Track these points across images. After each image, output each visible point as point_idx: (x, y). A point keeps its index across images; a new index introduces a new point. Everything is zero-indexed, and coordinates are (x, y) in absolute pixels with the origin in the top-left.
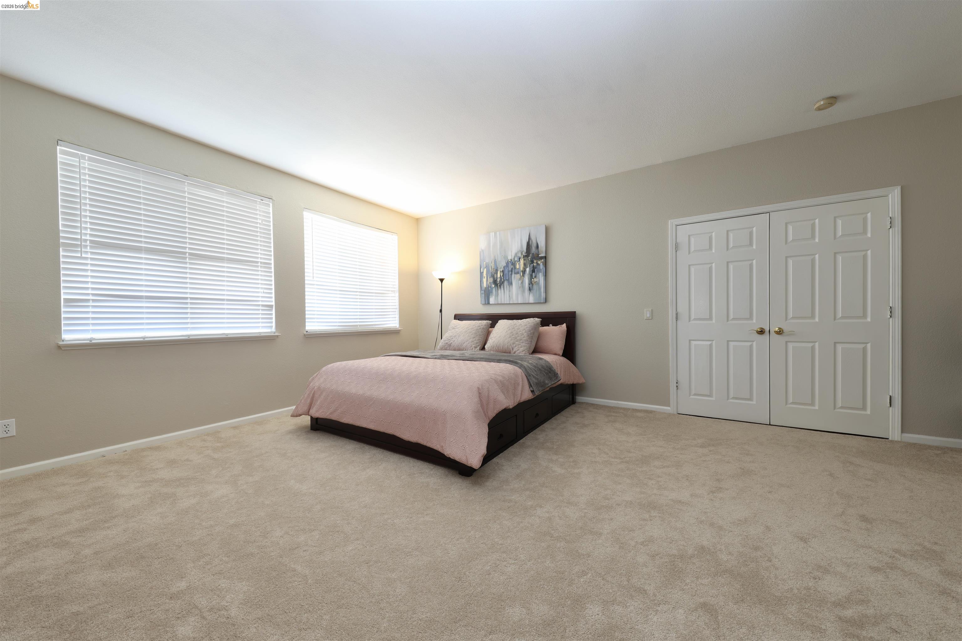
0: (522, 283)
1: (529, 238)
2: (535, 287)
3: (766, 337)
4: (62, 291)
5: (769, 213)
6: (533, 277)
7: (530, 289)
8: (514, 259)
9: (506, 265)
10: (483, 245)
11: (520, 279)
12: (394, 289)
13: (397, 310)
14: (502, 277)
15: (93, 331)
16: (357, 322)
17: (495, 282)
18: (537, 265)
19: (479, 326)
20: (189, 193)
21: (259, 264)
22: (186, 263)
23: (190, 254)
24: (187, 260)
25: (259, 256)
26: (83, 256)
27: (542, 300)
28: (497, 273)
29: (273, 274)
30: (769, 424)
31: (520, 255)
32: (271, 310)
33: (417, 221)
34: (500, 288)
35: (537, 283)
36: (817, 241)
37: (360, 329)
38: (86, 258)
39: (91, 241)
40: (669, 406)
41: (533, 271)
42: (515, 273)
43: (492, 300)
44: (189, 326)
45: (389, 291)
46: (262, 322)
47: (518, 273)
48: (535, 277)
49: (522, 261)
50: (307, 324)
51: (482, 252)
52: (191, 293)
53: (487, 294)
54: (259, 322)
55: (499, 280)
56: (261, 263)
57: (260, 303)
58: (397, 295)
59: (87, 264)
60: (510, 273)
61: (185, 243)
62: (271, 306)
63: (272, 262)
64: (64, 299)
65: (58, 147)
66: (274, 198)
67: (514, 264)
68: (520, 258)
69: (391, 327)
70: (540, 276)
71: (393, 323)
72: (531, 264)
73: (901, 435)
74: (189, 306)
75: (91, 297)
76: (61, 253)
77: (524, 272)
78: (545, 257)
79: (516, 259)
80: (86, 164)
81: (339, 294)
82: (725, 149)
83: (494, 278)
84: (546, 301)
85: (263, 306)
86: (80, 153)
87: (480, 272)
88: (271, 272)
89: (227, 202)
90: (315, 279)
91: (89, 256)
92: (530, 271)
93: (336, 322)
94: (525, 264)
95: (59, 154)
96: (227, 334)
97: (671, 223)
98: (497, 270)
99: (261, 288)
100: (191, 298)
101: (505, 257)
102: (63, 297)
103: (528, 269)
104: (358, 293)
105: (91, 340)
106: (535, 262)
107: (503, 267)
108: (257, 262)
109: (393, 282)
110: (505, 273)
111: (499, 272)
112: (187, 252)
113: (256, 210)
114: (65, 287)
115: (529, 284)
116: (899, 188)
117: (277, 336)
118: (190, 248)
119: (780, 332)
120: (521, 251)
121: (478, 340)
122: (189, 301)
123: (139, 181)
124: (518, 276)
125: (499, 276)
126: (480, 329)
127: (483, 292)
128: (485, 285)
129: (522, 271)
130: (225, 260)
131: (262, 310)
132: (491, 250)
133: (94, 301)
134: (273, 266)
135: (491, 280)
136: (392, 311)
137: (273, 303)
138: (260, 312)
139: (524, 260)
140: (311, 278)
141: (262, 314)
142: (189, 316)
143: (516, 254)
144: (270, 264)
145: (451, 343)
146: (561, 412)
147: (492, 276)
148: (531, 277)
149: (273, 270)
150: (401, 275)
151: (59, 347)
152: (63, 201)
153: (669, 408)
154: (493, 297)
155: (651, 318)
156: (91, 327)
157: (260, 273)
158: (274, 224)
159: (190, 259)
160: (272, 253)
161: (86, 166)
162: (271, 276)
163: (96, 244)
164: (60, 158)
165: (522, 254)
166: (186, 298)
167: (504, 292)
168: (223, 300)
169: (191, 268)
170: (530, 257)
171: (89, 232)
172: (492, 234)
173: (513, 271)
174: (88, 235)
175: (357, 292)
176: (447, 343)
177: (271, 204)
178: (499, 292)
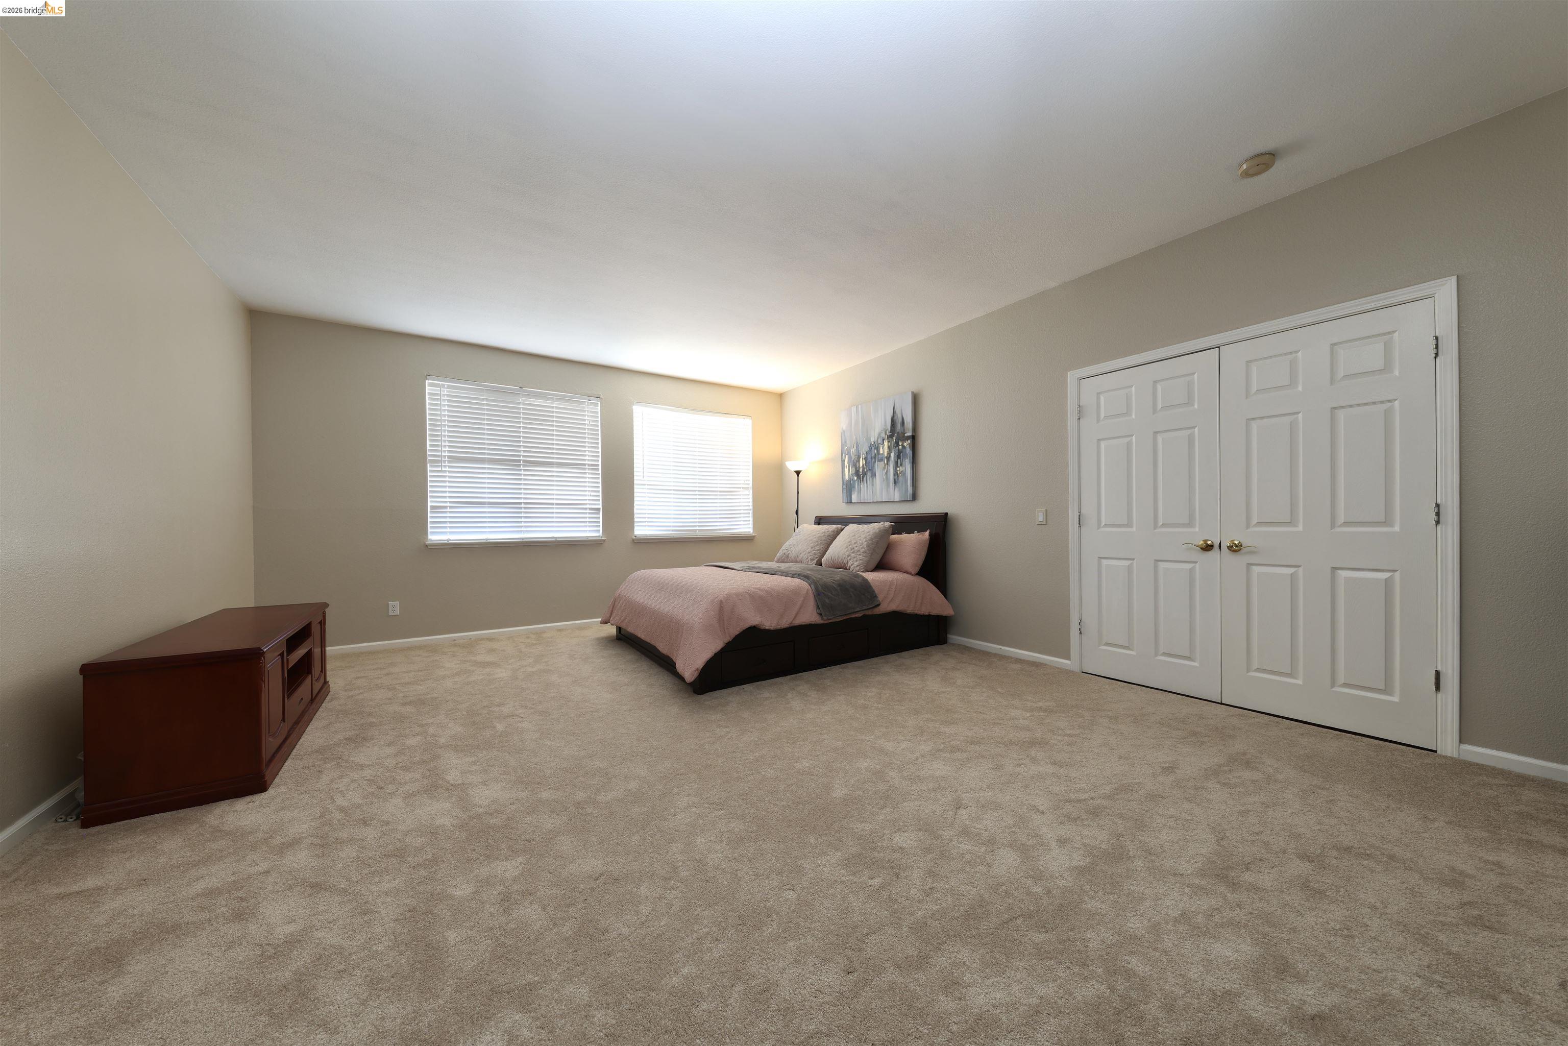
0: (886, 473)
1: (894, 412)
2: (901, 478)
3: (1214, 554)
4: (429, 500)
5: (1219, 347)
6: (899, 465)
7: (895, 482)
8: (877, 441)
9: (868, 449)
10: (844, 425)
11: (884, 468)
12: (747, 486)
13: (751, 512)
14: (865, 467)
15: (450, 533)
16: (695, 526)
17: (857, 473)
18: (903, 448)
19: (824, 533)
20: (524, 404)
21: (587, 467)
22: (520, 470)
23: (524, 461)
24: (522, 468)
25: (587, 458)
26: (443, 469)
27: (909, 497)
28: (859, 461)
29: (600, 476)
30: (1220, 702)
31: (883, 435)
32: (599, 513)
33: (781, 397)
34: (863, 481)
35: (903, 473)
36: (1301, 390)
37: (699, 534)
38: (445, 472)
39: (449, 457)
40: (1068, 657)
41: (899, 457)
42: (879, 461)
43: (854, 498)
44: (523, 529)
45: (740, 488)
46: (589, 526)
47: (881, 460)
48: (901, 465)
49: (886, 443)
50: (636, 528)
51: (843, 433)
52: (525, 498)
53: (848, 488)
54: (586, 526)
55: (861, 470)
56: (589, 465)
57: (588, 506)
58: (751, 492)
59: (445, 477)
60: (873, 460)
61: (520, 451)
62: (598, 509)
63: (600, 463)
64: (431, 506)
65: (427, 381)
66: (602, 396)
67: (877, 448)
68: (883, 440)
69: (742, 532)
70: (907, 463)
71: (745, 527)
72: (896, 447)
73: (1459, 745)
74: (523, 510)
75: (448, 504)
76: (429, 469)
77: (888, 458)
78: (914, 438)
79: (879, 442)
80: (445, 391)
81: (674, 494)
82: (1149, 250)
83: (856, 468)
84: (914, 497)
85: (590, 509)
86: (441, 383)
87: (842, 460)
88: (598, 474)
89: (557, 408)
90: (645, 478)
91: (447, 469)
92: (895, 457)
93: (670, 526)
94: (889, 448)
95: (428, 386)
96: (556, 538)
97: (1072, 376)
98: (859, 457)
99: (589, 491)
100: (525, 503)
101: (868, 439)
102: (430, 504)
103: (892, 455)
104: (697, 493)
105: (448, 540)
106: (900, 444)
107: (865, 453)
108: (585, 465)
109: (745, 476)
110: (868, 461)
111: (861, 459)
112: (521, 460)
113: (584, 411)
114: (432, 497)
115: (894, 475)
116: (1454, 279)
117: (604, 541)
118: (524, 456)
119: (1235, 548)
120: (884, 429)
121: (818, 550)
122: (523, 505)
123: (483, 400)
124: (881, 464)
125: (861, 465)
126: (824, 536)
127: (845, 487)
128: (847, 478)
129: (886, 457)
130: (554, 465)
131: (589, 513)
132: (853, 429)
133: (451, 507)
134: (600, 467)
135: (853, 470)
136: (743, 513)
137: (600, 507)
138: (588, 515)
139: (889, 442)
140: (641, 478)
141: (589, 518)
142: (523, 520)
143: (879, 434)
144: (598, 465)
145: (789, 553)
146: (903, 651)
147: (854, 465)
148: (896, 466)
149: (600, 472)
150: (758, 469)
151: (426, 546)
152: (431, 425)
153: (1068, 662)
154: (856, 493)
155: (1045, 523)
156: (448, 530)
157: (587, 475)
158: (601, 424)
159: (524, 466)
160: (600, 454)
161: (446, 393)
162: (598, 478)
163: (453, 459)
164: (428, 389)
165: (886, 434)
166: (521, 503)
167: (867, 486)
168: (552, 504)
169: (525, 475)
170: (894, 438)
171: (447, 449)
172: (854, 409)
173: (877, 457)
174: (446, 452)
175: (695, 491)
176: (784, 554)
177: (599, 403)
178: (861, 486)
